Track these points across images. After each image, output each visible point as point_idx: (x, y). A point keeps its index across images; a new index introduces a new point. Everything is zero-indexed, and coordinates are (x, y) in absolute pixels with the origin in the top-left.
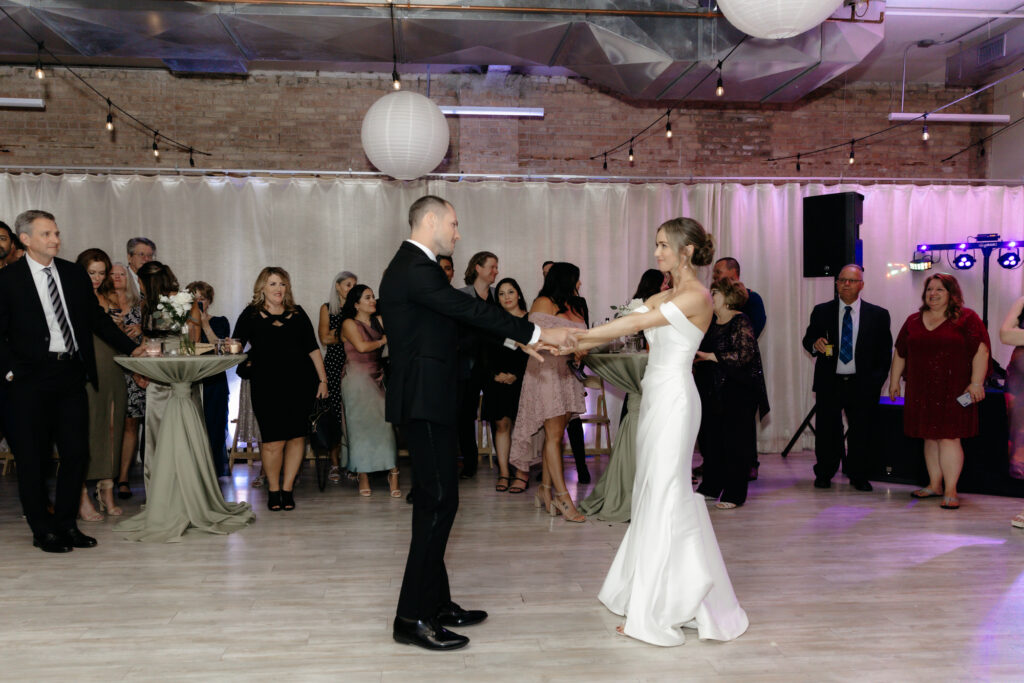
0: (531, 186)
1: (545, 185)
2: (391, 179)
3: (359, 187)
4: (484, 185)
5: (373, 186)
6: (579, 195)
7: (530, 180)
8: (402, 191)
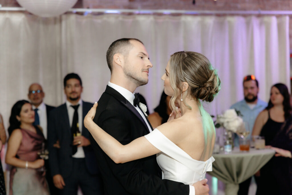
0: (141, 19)
1: (152, 18)
2: (30, 14)
3: (7, 20)
4: (105, 18)
5: (18, 19)
6: (177, 25)
7: (139, 14)
8: (41, 26)
